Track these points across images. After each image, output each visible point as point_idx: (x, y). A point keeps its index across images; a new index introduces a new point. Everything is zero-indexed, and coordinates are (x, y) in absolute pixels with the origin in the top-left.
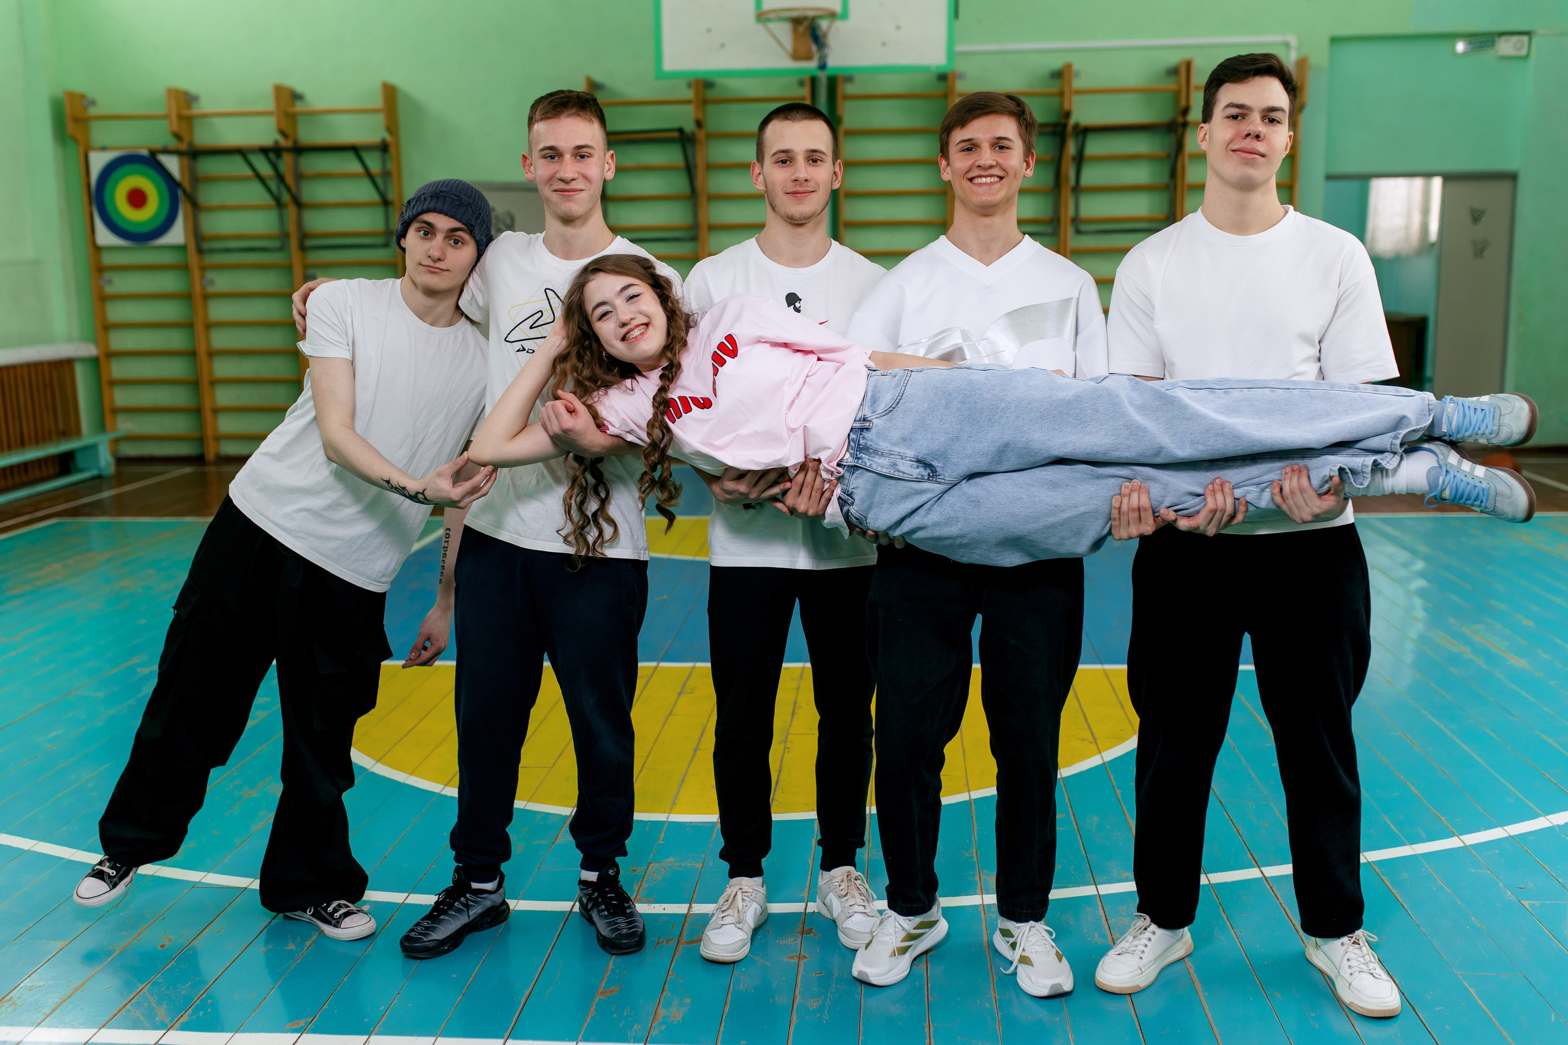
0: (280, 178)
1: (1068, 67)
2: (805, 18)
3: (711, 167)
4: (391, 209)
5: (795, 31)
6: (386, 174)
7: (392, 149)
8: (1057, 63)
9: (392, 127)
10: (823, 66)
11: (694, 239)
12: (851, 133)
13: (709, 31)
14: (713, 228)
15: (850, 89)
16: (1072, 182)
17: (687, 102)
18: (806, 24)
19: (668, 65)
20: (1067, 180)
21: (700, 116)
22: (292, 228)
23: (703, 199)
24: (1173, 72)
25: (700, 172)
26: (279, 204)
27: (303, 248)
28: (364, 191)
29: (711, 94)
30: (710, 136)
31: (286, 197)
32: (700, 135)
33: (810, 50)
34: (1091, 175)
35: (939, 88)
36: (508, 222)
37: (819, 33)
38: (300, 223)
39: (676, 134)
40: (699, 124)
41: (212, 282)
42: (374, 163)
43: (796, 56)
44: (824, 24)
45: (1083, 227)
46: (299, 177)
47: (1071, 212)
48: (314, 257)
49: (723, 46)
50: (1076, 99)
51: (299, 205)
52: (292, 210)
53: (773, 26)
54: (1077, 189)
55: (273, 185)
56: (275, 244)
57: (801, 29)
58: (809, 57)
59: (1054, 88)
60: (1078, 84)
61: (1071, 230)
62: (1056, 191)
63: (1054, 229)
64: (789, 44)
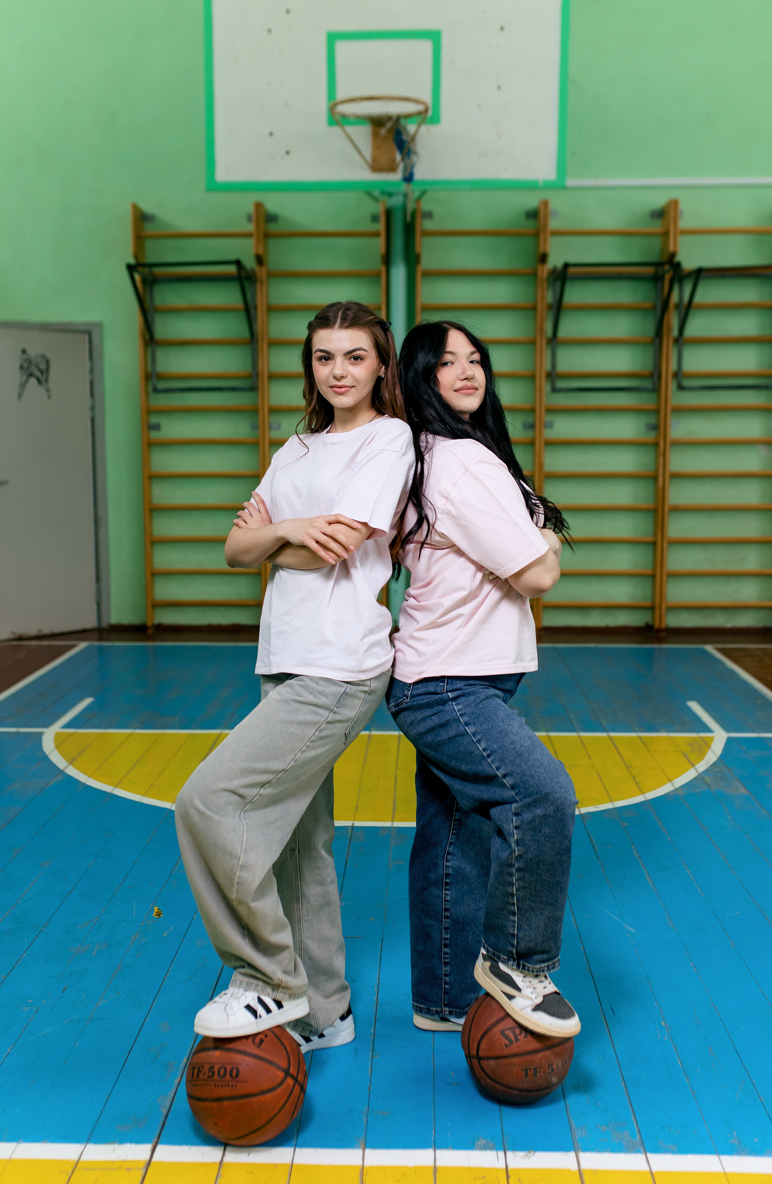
1: (674, 203)
2: (389, 118)
3: (271, 309)
5: (375, 135)
8: (659, 201)
10: (409, 178)
11: (253, 389)
12: (429, 274)
13: (271, 134)
14: (273, 377)
15: (428, 225)
16: (675, 333)
17: (248, 235)
18: (389, 125)
19: (222, 175)
20: (669, 329)
21: (261, 251)
23: (263, 345)
25: (260, 313)
29: (273, 228)
30: (272, 275)
32: (262, 273)
33: (393, 160)
34: (695, 326)
35: (529, 226)
36: (43, 367)
37: (405, 137)
39: (232, 269)
40: (260, 260)
43: (375, 167)
44: (411, 128)
45: (686, 383)
47: (673, 366)
49: (288, 153)
50: (683, 240)
53: (350, 129)
54: (680, 340)
57: (383, 131)
58: (392, 169)
59: (657, 226)
60: (684, 223)
61: (672, 386)
62: (657, 341)
63: (654, 384)
64: (368, 152)
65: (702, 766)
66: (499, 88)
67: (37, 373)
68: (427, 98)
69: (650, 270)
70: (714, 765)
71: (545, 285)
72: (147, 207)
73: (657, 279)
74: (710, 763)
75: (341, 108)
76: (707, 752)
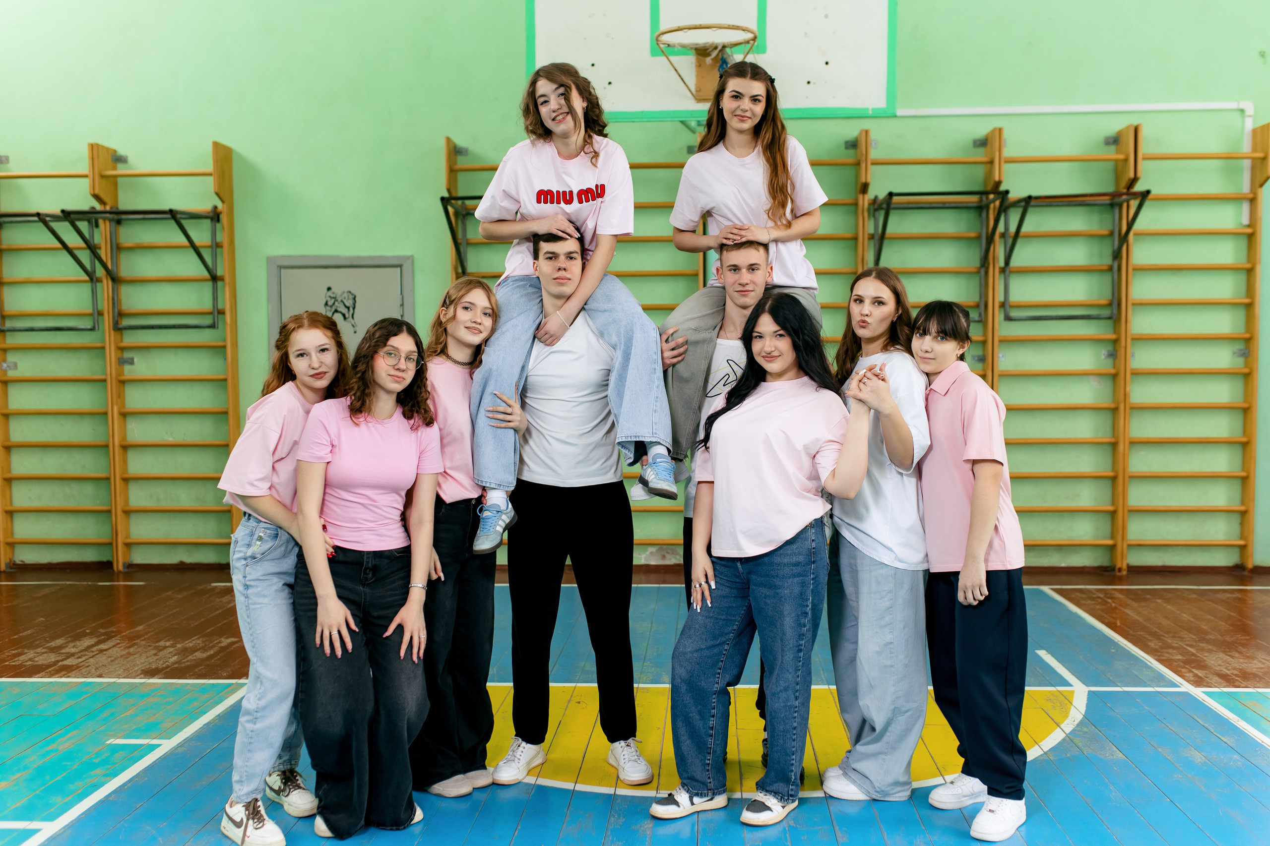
0: (92, 249)
1: (999, 131)
4: (220, 283)
5: (699, 65)
6: (216, 246)
7: (224, 218)
8: (982, 130)
9: (224, 191)
16: (1001, 263)
18: (714, 54)
20: (995, 260)
22: (104, 304)
24: (1115, 140)
26: (92, 278)
27: (118, 329)
28: (190, 266)
31: (100, 272)
34: (1023, 256)
35: (849, 156)
36: (349, 303)
38: (115, 300)
41: (15, 366)
42: (201, 234)
45: (1014, 313)
46: (117, 248)
47: (1000, 297)
48: (130, 338)
49: (610, 84)
50: (1006, 167)
51: (116, 280)
52: (106, 287)
53: (675, 59)
54: (1007, 270)
55: (85, 257)
56: (87, 323)
57: (708, 60)
59: (980, 155)
60: (1009, 151)
61: (1000, 316)
62: (983, 271)
63: (980, 315)
64: (692, 82)
65: (1068, 726)
66: (826, 16)
67: (344, 311)
68: (753, 26)
69: (974, 199)
70: (1081, 724)
71: (866, 214)
72: (460, 141)
73: (981, 209)
74: (1076, 722)
75: (666, 38)
76: (1070, 709)
